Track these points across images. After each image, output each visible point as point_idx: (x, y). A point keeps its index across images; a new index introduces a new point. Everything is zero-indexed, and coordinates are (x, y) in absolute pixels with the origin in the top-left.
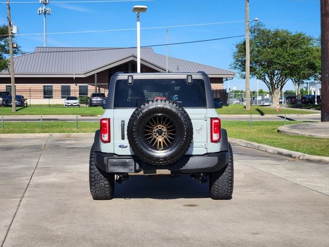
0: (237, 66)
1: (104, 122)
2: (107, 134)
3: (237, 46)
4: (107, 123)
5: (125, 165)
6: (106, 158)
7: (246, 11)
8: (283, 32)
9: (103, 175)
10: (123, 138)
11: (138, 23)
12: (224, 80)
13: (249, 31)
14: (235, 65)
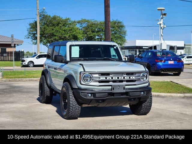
3: (30, 25)
7: (37, 3)
8: (58, 17)
12: (16, 45)
13: (39, 16)
14: (28, 36)
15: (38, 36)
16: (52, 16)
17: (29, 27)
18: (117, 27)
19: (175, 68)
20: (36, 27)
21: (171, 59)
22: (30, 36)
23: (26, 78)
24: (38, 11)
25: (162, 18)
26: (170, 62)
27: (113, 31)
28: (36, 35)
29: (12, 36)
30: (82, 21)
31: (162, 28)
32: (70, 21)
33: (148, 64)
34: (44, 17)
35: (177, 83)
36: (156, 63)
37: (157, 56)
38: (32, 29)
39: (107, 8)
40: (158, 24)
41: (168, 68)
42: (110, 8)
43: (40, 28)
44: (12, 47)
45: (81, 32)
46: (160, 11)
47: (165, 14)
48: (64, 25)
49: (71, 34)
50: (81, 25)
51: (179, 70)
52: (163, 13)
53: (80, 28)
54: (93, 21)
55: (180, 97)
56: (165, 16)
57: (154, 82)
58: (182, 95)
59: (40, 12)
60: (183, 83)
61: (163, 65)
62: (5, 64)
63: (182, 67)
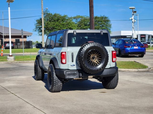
0: (37, 30)
1: (63, 54)
2: (65, 60)
3: (37, 21)
4: (65, 54)
5: (74, 74)
6: (65, 72)
7: (42, 4)
8: (58, 15)
9: (60, 80)
10: (73, 61)
11: (9, 8)
12: (27, 37)
13: (43, 14)
14: (36, 29)
15: (43, 29)
16: (53, 14)
17: (36, 22)
18: (104, 21)
19: (139, 52)
20: (42, 23)
21: (136, 45)
22: (37, 29)
23: (31, 60)
24: (43, 10)
25: (133, 15)
26: (135, 48)
27: (101, 24)
28: (41, 29)
29: (22, 30)
30: (77, 17)
31: (134, 22)
32: (67, 17)
33: (119, 49)
34: (47, 15)
35: (138, 63)
36: (125, 49)
37: (126, 43)
38: (38, 24)
39: (91, 8)
40: (130, 19)
41: (133, 52)
42: (93, 8)
43: (44, 23)
44: (22, 38)
45: (76, 26)
46: (132, 10)
47: (135, 12)
48: (62, 20)
49: (68, 27)
50: (76, 20)
51: (142, 53)
52: (134, 11)
53: (76, 22)
54: (85, 17)
55: (135, 72)
56: (135, 13)
57: (122, 62)
58: (136, 70)
59: (44, 11)
60: (142, 62)
61: (130, 50)
62: (18, 51)
63: (145, 51)
